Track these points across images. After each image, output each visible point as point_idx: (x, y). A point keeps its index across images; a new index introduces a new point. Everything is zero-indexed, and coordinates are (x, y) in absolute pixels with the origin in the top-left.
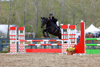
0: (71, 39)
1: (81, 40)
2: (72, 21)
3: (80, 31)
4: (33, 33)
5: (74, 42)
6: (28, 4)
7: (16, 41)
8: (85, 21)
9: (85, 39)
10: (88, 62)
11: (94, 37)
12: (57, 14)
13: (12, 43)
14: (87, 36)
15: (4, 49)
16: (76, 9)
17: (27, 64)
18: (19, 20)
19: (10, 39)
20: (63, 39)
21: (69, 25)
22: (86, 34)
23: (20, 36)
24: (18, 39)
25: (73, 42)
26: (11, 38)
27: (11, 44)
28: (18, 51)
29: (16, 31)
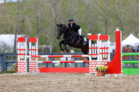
0: (102, 53)
1: (116, 55)
2: (104, 29)
3: (115, 43)
4: (49, 46)
5: (107, 59)
6: (43, 6)
7: (26, 57)
8: (122, 30)
9: (122, 54)
10: (126, 86)
11: (134, 51)
12: (83, 20)
13: (21, 59)
14: (125, 51)
15: (9, 68)
16: (109, 12)
17: (42, 88)
18: (30, 28)
19: (17, 54)
20: (92, 54)
21: (99, 35)
22: (124, 47)
23: (32, 50)
24: (28, 54)
25: (105, 59)
26: (19, 52)
27: (19, 61)
28: (28, 71)
29: (25, 44)
